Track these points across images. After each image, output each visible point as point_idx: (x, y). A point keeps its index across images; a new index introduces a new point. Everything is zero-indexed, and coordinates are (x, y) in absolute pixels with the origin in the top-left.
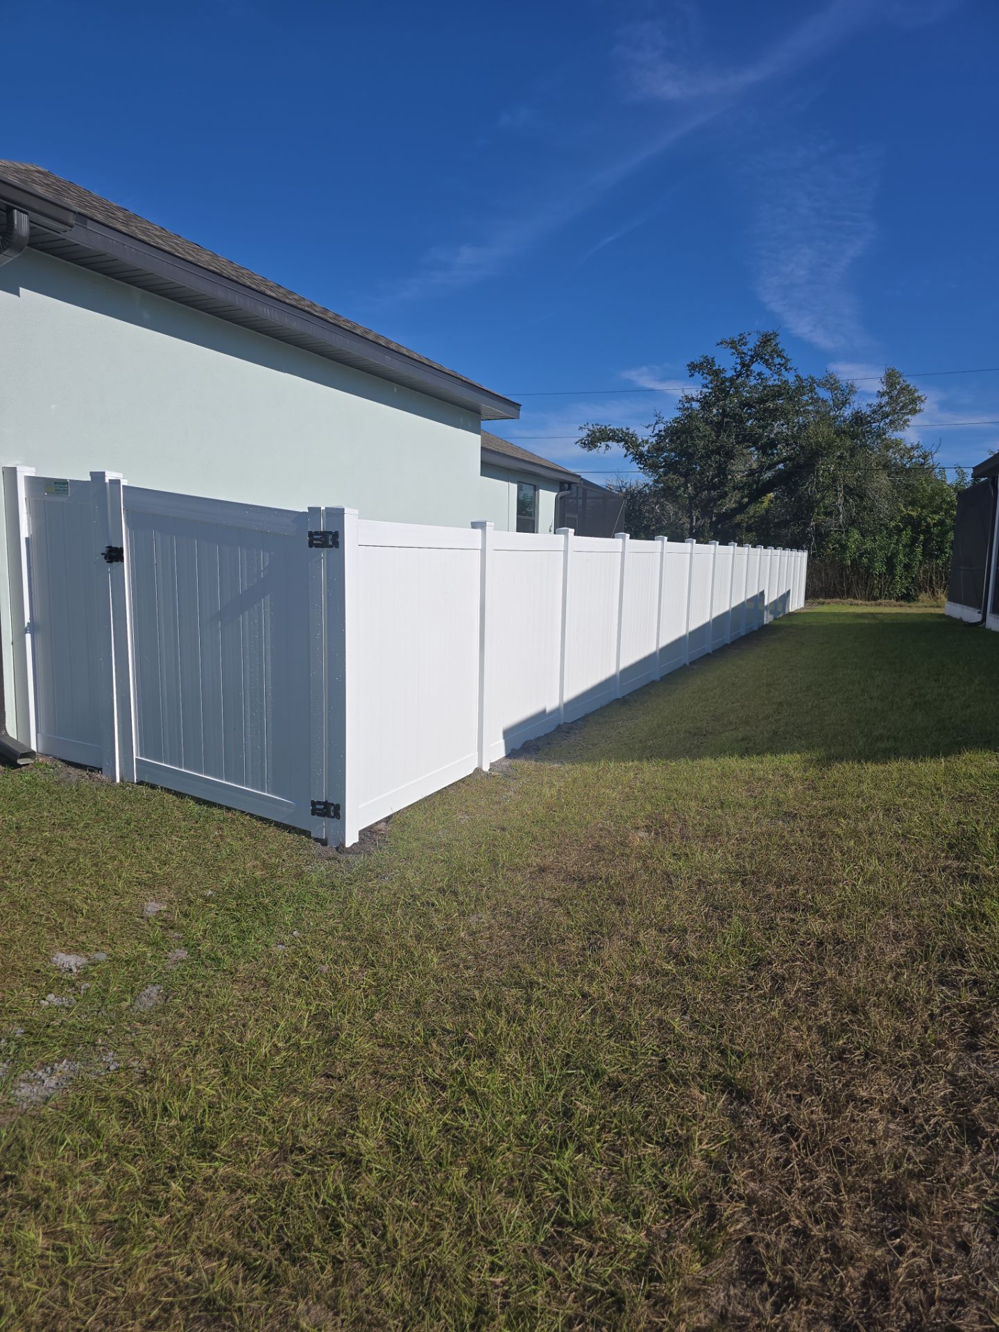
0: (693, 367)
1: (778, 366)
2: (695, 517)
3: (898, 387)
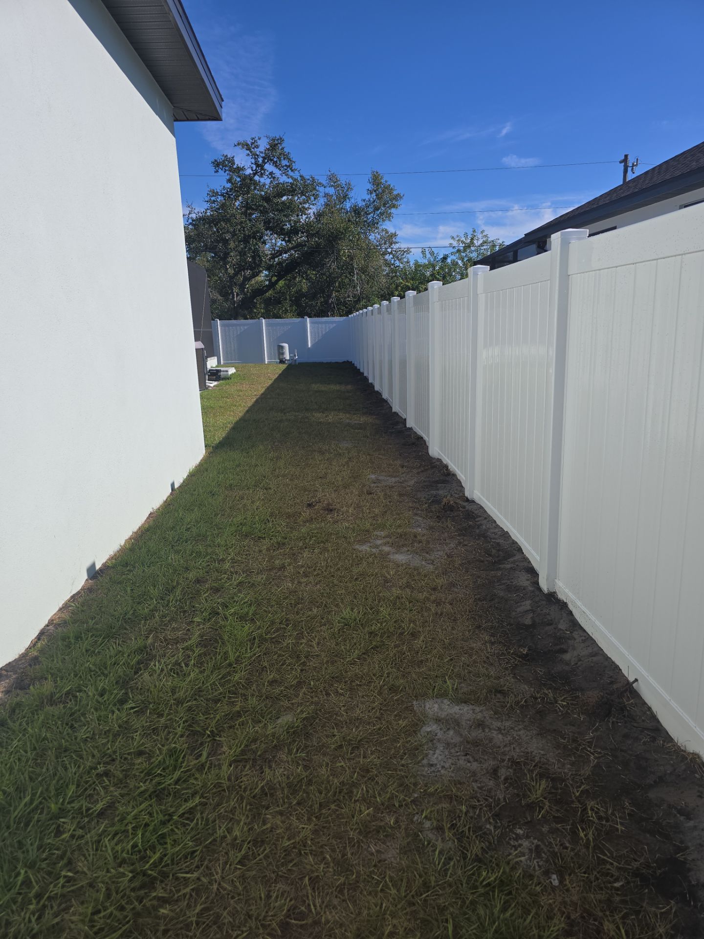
0: (217, 164)
1: (286, 168)
2: (235, 293)
3: (382, 186)
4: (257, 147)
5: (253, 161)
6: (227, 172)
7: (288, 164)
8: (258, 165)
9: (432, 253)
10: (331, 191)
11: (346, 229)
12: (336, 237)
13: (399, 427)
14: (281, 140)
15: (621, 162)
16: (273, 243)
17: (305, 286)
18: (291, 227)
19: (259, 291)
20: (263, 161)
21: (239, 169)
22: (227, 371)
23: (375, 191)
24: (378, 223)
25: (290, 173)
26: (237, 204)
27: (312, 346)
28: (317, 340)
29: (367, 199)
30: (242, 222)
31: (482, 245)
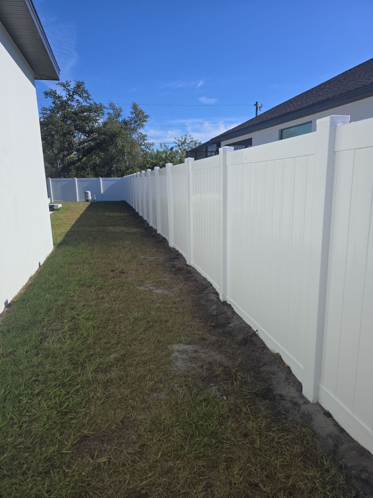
0: (46, 94)
1: (86, 98)
2: (58, 164)
3: (138, 111)
4: (69, 86)
5: (67, 93)
6: (52, 98)
7: (87, 96)
8: (70, 96)
9: (165, 146)
10: (111, 111)
11: (120, 132)
12: (115, 135)
13: (154, 233)
14: (83, 83)
15: (254, 105)
16: (79, 137)
17: (98, 161)
18: (90, 129)
19: (73, 163)
20: (73, 94)
21: (59, 97)
22: (57, 206)
23: (135, 113)
24: (136, 129)
25: (88, 101)
26: (58, 115)
27: (104, 192)
28: (106, 190)
29: (131, 117)
30: (62, 126)
31: (190, 142)
